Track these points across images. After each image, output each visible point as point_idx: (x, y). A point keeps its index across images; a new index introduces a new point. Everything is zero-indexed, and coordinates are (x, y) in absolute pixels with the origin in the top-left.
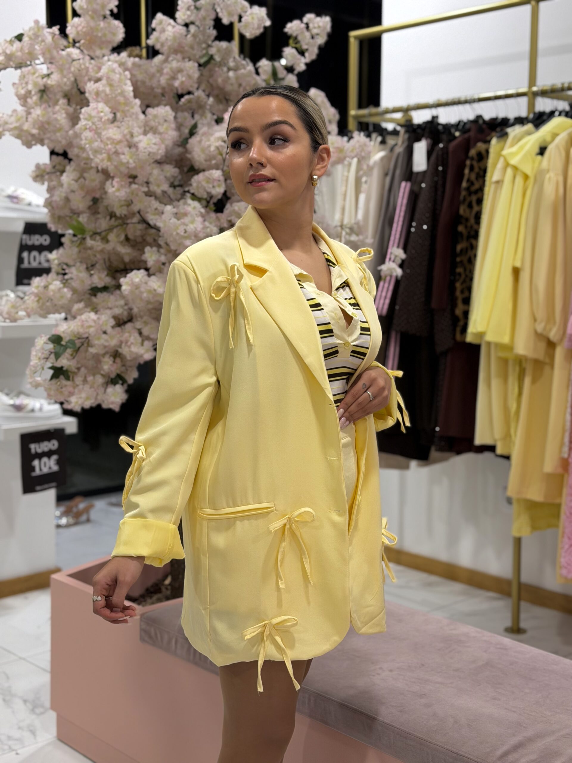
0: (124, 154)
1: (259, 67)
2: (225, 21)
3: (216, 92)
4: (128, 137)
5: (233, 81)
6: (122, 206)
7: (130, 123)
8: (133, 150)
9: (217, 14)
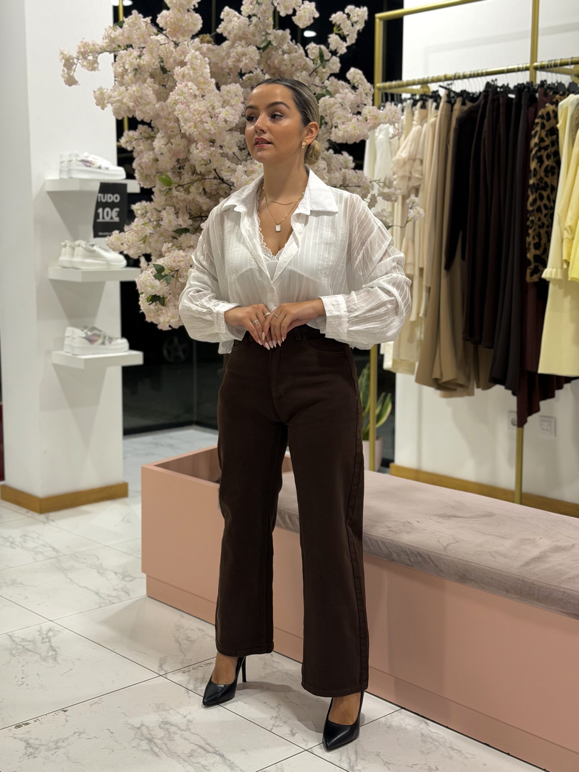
0: (207, 123)
1: (308, 49)
2: (283, 14)
3: (273, 71)
4: (210, 109)
5: (287, 62)
6: (202, 165)
7: (212, 98)
8: (214, 119)
9: (275, 8)
